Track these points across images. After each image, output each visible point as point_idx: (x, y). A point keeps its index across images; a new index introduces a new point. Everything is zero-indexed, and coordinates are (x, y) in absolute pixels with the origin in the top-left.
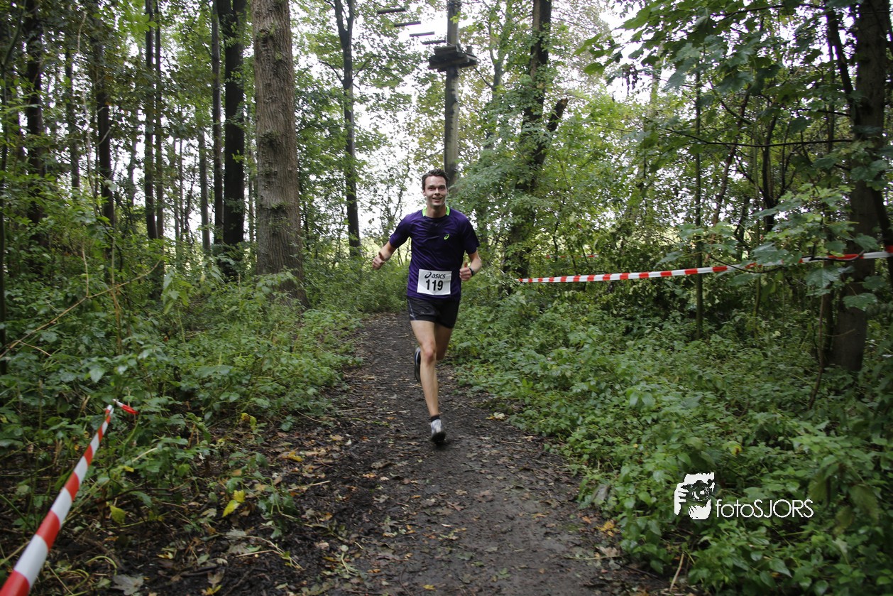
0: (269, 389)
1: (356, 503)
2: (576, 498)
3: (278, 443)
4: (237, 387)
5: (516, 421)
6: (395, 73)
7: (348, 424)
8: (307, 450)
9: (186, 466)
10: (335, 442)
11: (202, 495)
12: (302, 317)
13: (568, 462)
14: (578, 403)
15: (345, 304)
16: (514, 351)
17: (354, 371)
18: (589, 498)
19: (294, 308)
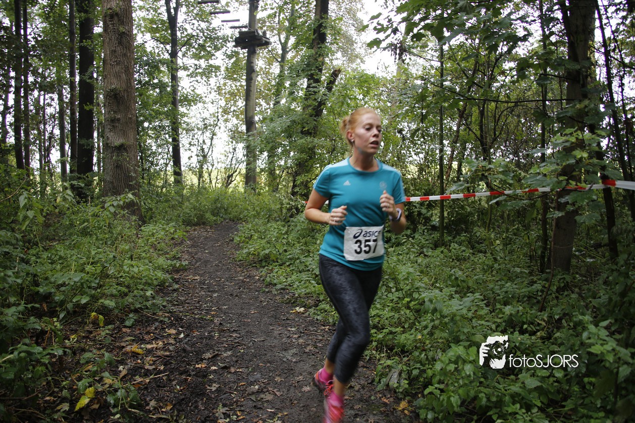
0: (115, 292)
1: (192, 393)
2: (373, 381)
3: (123, 338)
4: (87, 290)
5: (314, 313)
6: (209, 49)
7: (180, 319)
8: (148, 343)
10: (170, 335)
11: (56, 390)
12: (141, 230)
15: (171, 219)
16: (306, 257)
17: (181, 273)
18: (384, 380)
19: (133, 224)
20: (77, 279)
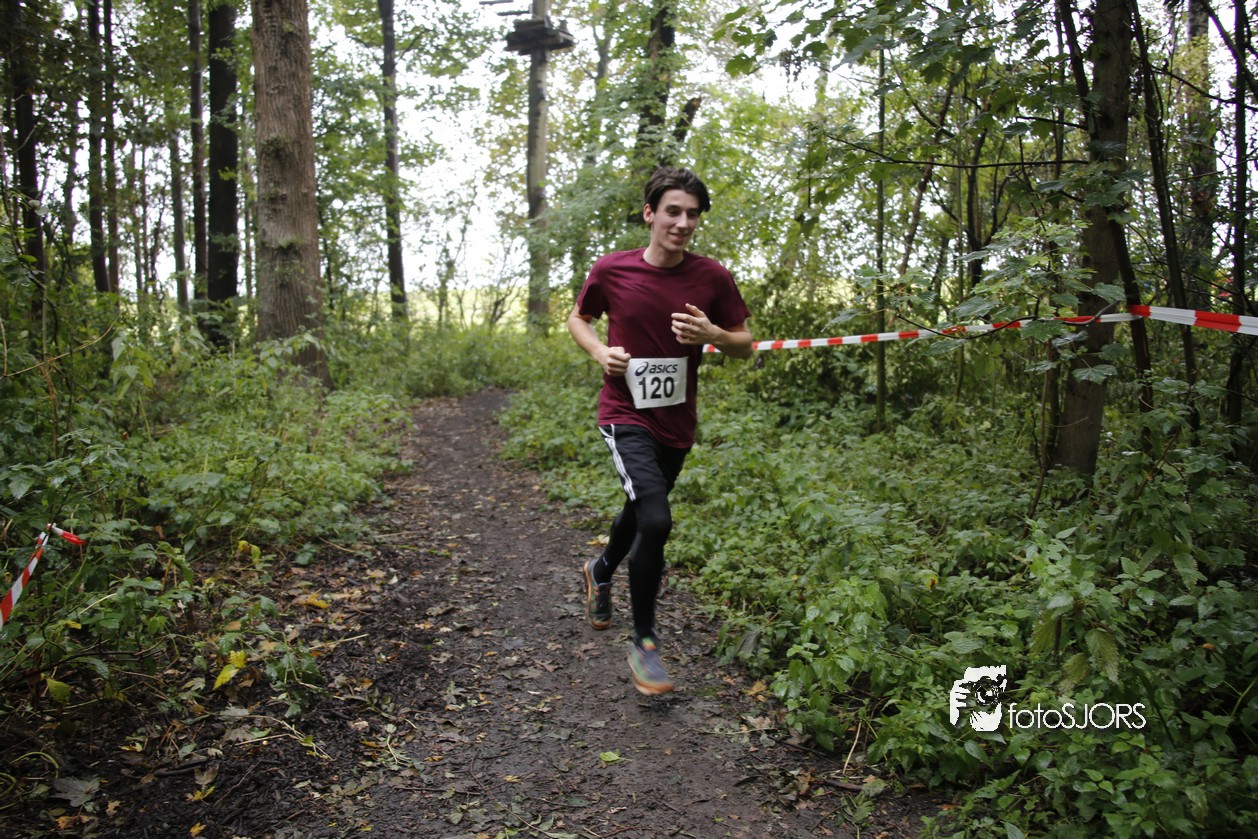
0: (278, 506)
1: (406, 665)
2: (713, 651)
3: (292, 583)
4: (230, 504)
6: (456, 55)
7: (393, 554)
8: (334, 592)
9: (160, 620)
10: (373, 580)
11: (182, 659)
12: (325, 403)
13: (702, 602)
14: (714, 520)
15: (385, 385)
17: (400, 480)
18: (731, 651)
19: (312, 391)
20: (213, 483)
